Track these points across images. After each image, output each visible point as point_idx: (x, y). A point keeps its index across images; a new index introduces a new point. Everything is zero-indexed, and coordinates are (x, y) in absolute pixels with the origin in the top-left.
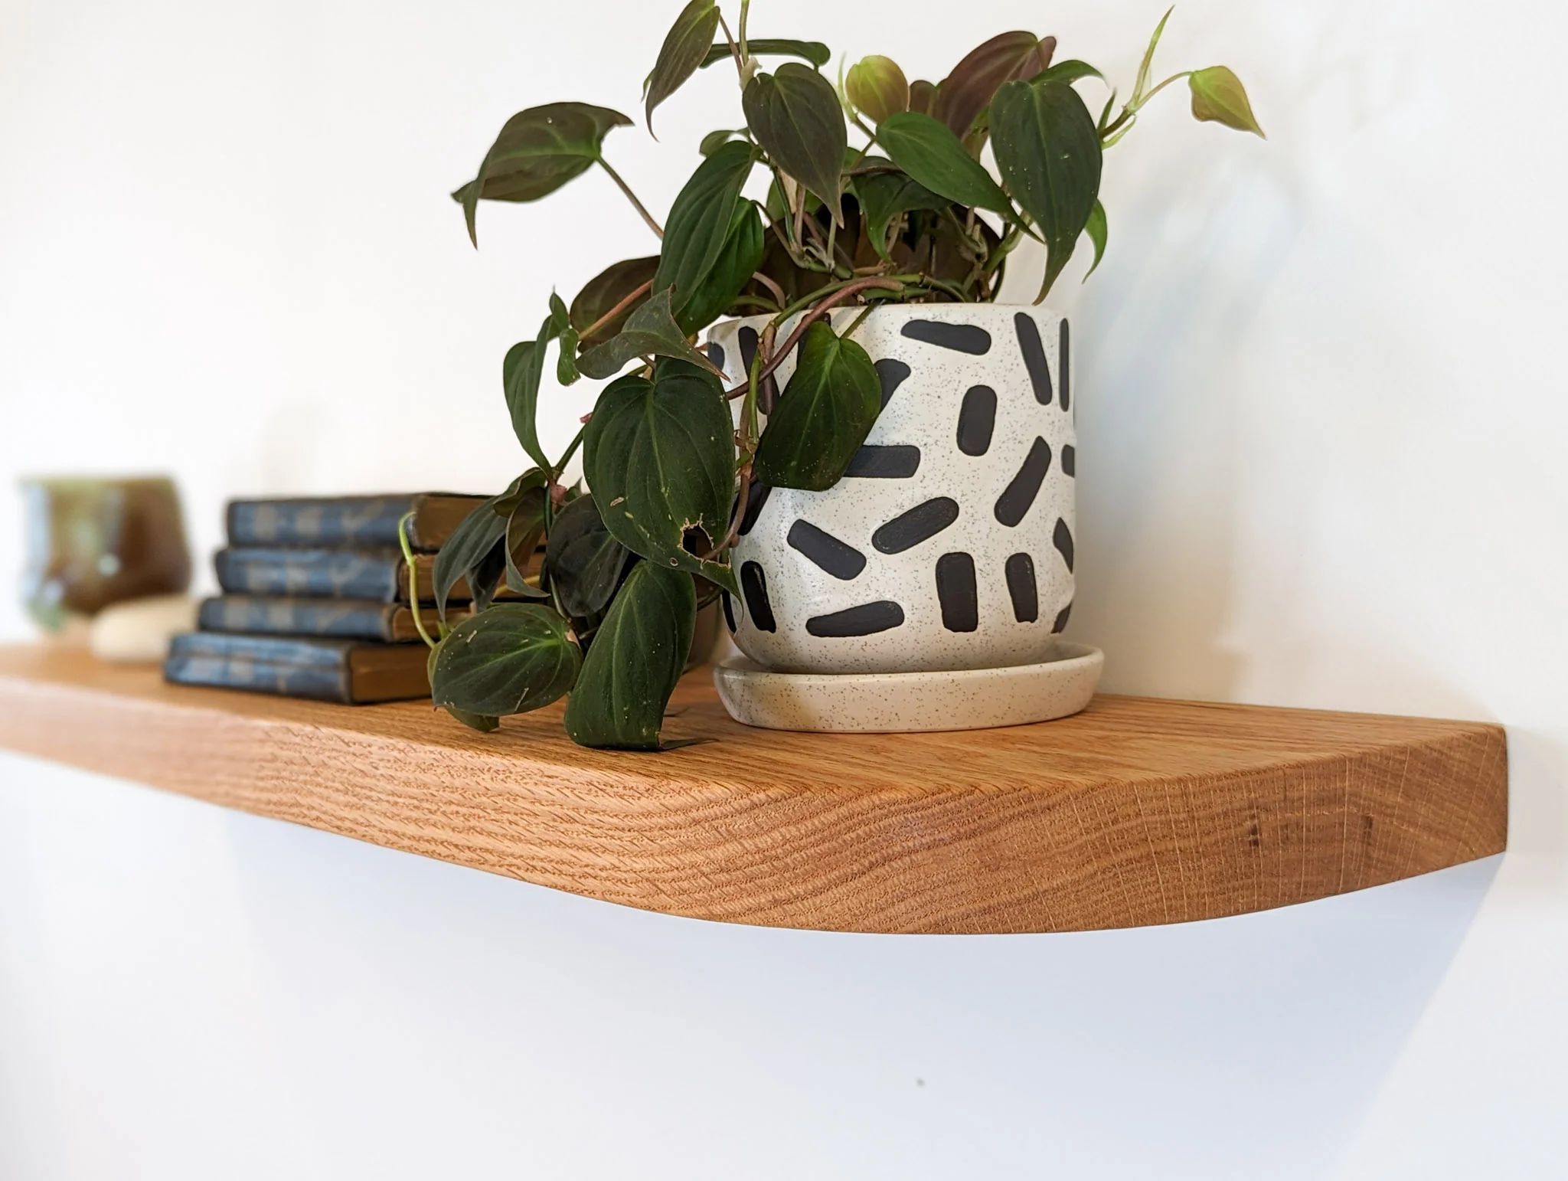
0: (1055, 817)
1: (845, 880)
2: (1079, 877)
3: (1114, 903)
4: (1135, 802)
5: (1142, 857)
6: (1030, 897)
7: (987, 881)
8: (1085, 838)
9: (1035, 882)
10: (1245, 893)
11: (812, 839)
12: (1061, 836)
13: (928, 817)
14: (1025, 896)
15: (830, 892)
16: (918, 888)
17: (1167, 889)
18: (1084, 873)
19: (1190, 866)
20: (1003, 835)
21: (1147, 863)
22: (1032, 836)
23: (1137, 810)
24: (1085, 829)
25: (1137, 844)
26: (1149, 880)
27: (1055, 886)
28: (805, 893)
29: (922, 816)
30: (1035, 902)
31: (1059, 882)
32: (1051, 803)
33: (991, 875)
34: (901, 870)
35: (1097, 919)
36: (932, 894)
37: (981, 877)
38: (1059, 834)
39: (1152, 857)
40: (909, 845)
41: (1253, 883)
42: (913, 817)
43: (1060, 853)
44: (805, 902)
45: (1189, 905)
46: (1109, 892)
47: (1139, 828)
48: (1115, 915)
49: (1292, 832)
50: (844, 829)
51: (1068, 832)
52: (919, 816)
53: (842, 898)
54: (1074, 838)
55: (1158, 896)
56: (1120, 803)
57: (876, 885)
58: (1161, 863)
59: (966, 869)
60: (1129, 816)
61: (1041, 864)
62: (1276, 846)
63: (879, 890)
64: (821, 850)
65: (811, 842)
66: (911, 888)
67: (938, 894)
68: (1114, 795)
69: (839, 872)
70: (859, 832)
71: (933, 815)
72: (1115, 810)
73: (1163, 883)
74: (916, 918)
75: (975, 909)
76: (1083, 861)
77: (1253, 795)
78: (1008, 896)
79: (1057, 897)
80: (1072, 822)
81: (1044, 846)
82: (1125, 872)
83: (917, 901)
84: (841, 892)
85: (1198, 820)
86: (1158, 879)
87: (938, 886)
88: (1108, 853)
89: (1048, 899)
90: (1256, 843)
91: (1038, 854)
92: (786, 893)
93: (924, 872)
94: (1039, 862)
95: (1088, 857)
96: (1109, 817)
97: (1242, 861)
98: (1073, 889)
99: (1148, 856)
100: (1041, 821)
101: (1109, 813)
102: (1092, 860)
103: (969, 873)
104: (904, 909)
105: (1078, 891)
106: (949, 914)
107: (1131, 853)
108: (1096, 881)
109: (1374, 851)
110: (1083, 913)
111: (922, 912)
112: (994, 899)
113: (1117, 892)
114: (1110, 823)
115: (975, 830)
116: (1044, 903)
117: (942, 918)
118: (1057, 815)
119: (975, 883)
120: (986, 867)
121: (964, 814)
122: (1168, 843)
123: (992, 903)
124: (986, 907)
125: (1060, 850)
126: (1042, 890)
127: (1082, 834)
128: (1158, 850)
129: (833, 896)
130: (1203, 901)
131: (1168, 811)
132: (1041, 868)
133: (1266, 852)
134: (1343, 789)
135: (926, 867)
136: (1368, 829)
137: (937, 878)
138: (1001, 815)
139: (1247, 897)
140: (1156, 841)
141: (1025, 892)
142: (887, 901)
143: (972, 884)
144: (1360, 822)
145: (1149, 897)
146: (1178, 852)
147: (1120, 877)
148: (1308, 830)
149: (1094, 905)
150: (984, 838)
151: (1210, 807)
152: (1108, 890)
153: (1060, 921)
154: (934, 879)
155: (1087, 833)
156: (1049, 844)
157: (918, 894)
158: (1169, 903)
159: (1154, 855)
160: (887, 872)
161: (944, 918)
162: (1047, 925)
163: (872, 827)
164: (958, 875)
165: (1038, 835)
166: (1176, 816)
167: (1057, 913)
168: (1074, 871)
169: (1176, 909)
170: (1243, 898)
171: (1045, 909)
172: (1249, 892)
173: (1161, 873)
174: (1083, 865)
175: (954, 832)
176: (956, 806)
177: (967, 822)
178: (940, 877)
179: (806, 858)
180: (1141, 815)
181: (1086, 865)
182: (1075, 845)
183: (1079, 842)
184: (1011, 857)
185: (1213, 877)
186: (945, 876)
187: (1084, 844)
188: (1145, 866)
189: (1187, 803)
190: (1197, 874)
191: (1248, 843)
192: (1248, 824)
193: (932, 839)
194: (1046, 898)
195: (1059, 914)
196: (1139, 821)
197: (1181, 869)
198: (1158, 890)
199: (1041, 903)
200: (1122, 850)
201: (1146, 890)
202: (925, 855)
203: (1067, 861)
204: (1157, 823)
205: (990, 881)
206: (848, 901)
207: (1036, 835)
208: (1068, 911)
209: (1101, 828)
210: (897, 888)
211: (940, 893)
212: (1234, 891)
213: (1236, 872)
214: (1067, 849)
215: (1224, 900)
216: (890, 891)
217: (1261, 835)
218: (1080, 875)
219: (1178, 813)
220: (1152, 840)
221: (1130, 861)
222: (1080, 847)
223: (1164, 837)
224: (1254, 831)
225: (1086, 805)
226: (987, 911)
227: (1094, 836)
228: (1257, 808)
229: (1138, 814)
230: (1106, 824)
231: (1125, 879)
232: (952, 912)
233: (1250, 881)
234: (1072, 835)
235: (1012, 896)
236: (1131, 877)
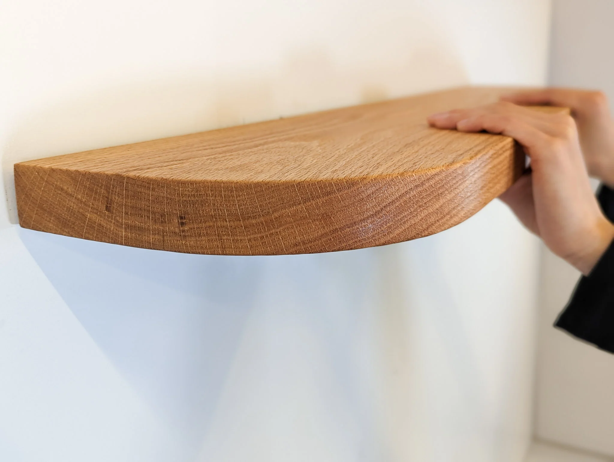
0: (293, 240)
1: (393, 202)
2: (282, 211)
3: (263, 197)
4: (251, 247)
5: (248, 219)
6: (307, 201)
7: (328, 208)
8: (278, 230)
9: (304, 208)
10: (186, 193)
11: (406, 219)
12: (290, 231)
13: (355, 238)
14: (310, 201)
15: (400, 195)
16: (361, 203)
17: (234, 201)
18: (279, 213)
19: (220, 212)
20: (319, 231)
21: (245, 215)
22: (305, 231)
23: (250, 242)
24: (278, 235)
25: (250, 225)
26: (244, 207)
27: (294, 207)
28: (410, 192)
29: (357, 238)
30: (304, 198)
31: (293, 208)
32: (295, 248)
33: (326, 212)
34: (368, 210)
35: (272, 189)
36: (355, 200)
37: (331, 210)
38: (292, 232)
39: (242, 218)
40: (364, 224)
41: (183, 197)
42: (362, 237)
43: (291, 223)
44: (411, 188)
45: (221, 191)
46: (266, 202)
47: (249, 234)
48: (262, 190)
49: (159, 219)
50: (392, 227)
51: (287, 233)
52: (359, 238)
53: (395, 193)
54: (284, 230)
55: (239, 198)
56: (260, 247)
57: (380, 202)
58: (237, 216)
59: (338, 214)
60: (254, 240)
61: (301, 218)
62: (169, 214)
63: (378, 200)
64: (402, 215)
65: (406, 217)
66: (364, 202)
67: (352, 200)
68: (262, 251)
69: (395, 205)
70: (386, 227)
71: (352, 239)
72: (262, 243)
73: (236, 205)
74: (362, 187)
75: (335, 194)
76: (280, 219)
77: (184, 242)
78: (318, 201)
79: (294, 201)
80: (285, 238)
81: (299, 227)
82: (257, 212)
83: (362, 196)
84: (395, 196)
85: (215, 235)
86: (239, 207)
87: (351, 204)
88: (266, 222)
89: (298, 200)
90: (181, 218)
91: (302, 223)
92: (418, 190)
93: (358, 211)
94: (302, 219)
95: (277, 221)
96: (266, 240)
97: (190, 209)
98: (285, 205)
99: (244, 220)
100: (300, 239)
101: (265, 242)
102: (275, 219)
103: (337, 212)
104: (368, 191)
105: (283, 204)
106: (347, 191)
107: (254, 221)
108: (273, 209)
109: (104, 193)
110: (280, 192)
111: (359, 191)
112: (325, 199)
113: (262, 202)
114: (264, 237)
115: (333, 233)
116: (300, 198)
117: (351, 189)
118: (292, 242)
119: (334, 207)
120: (329, 215)
121: (338, 241)
122: (233, 225)
123: (326, 198)
124: (329, 195)
125: (291, 224)
126: (301, 204)
127: (280, 232)
128: (238, 221)
129: (399, 193)
130: (212, 193)
131: (233, 240)
132: (301, 216)
133: (175, 212)
134: (126, 231)
135: (357, 213)
136: (108, 205)
137: (352, 208)
138: (320, 241)
139: (186, 191)
140: (240, 226)
141: (310, 203)
142: (375, 194)
143: (335, 206)
144: (114, 211)
145: (244, 198)
146: (227, 219)
147: (259, 210)
148: (148, 217)
149: (274, 196)
150: (329, 229)
151: (209, 240)
152: (267, 203)
153: (292, 188)
154: (353, 208)
155: (277, 232)
156: (297, 227)
157: (361, 200)
158: (232, 193)
159: (241, 219)
160: (374, 209)
161: (350, 189)
162: (299, 186)
163: (380, 230)
164: (342, 211)
165: (302, 232)
166: (228, 238)
167: (294, 193)
168: (284, 214)
169: (228, 191)
170: (188, 190)
171: (300, 195)
172: (185, 193)
173: (237, 210)
174: (279, 217)
175: (343, 232)
176: (342, 244)
177: (337, 237)
178: (351, 209)
179: (409, 209)
180: (248, 240)
181: (278, 217)
182: (284, 227)
183: (281, 228)
184: (316, 221)
185: (207, 204)
186: (348, 210)
187: (279, 227)
188: (246, 214)
189: (222, 243)
190: (216, 208)
191: (186, 218)
192: (186, 228)
193: (353, 228)
194: (299, 200)
195: (293, 192)
196: (249, 237)
197: (225, 211)
198: (239, 201)
199: (302, 198)
200: (259, 223)
201: (245, 202)
202: (357, 219)
203: (288, 219)
204: (239, 235)
205: (327, 209)
206: (392, 192)
207: (303, 232)
208: (288, 194)
209: (269, 235)
210: (370, 201)
211: (351, 201)
212: (194, 195)
213: (193, 205)
214: (288, 225)
215: (200, 191)
216: (374, 200)
217: (178, 221)
218: (281, 212)
219: (227, 239)
220: (242, 227)
221: (254, 217)
222: (281, 226)
223: (235, 228)
224: (182, 224)
225: (277, 246)
226: (329, 193)
227: (273, 231)
228: (181, 235)
229: (249, 240)
230: (267, 236)
231: (257, 209)
232: (345, 192)
233: (184, 199)
234: (285, 231)
235: (316, 201)
236: (254, 209)
